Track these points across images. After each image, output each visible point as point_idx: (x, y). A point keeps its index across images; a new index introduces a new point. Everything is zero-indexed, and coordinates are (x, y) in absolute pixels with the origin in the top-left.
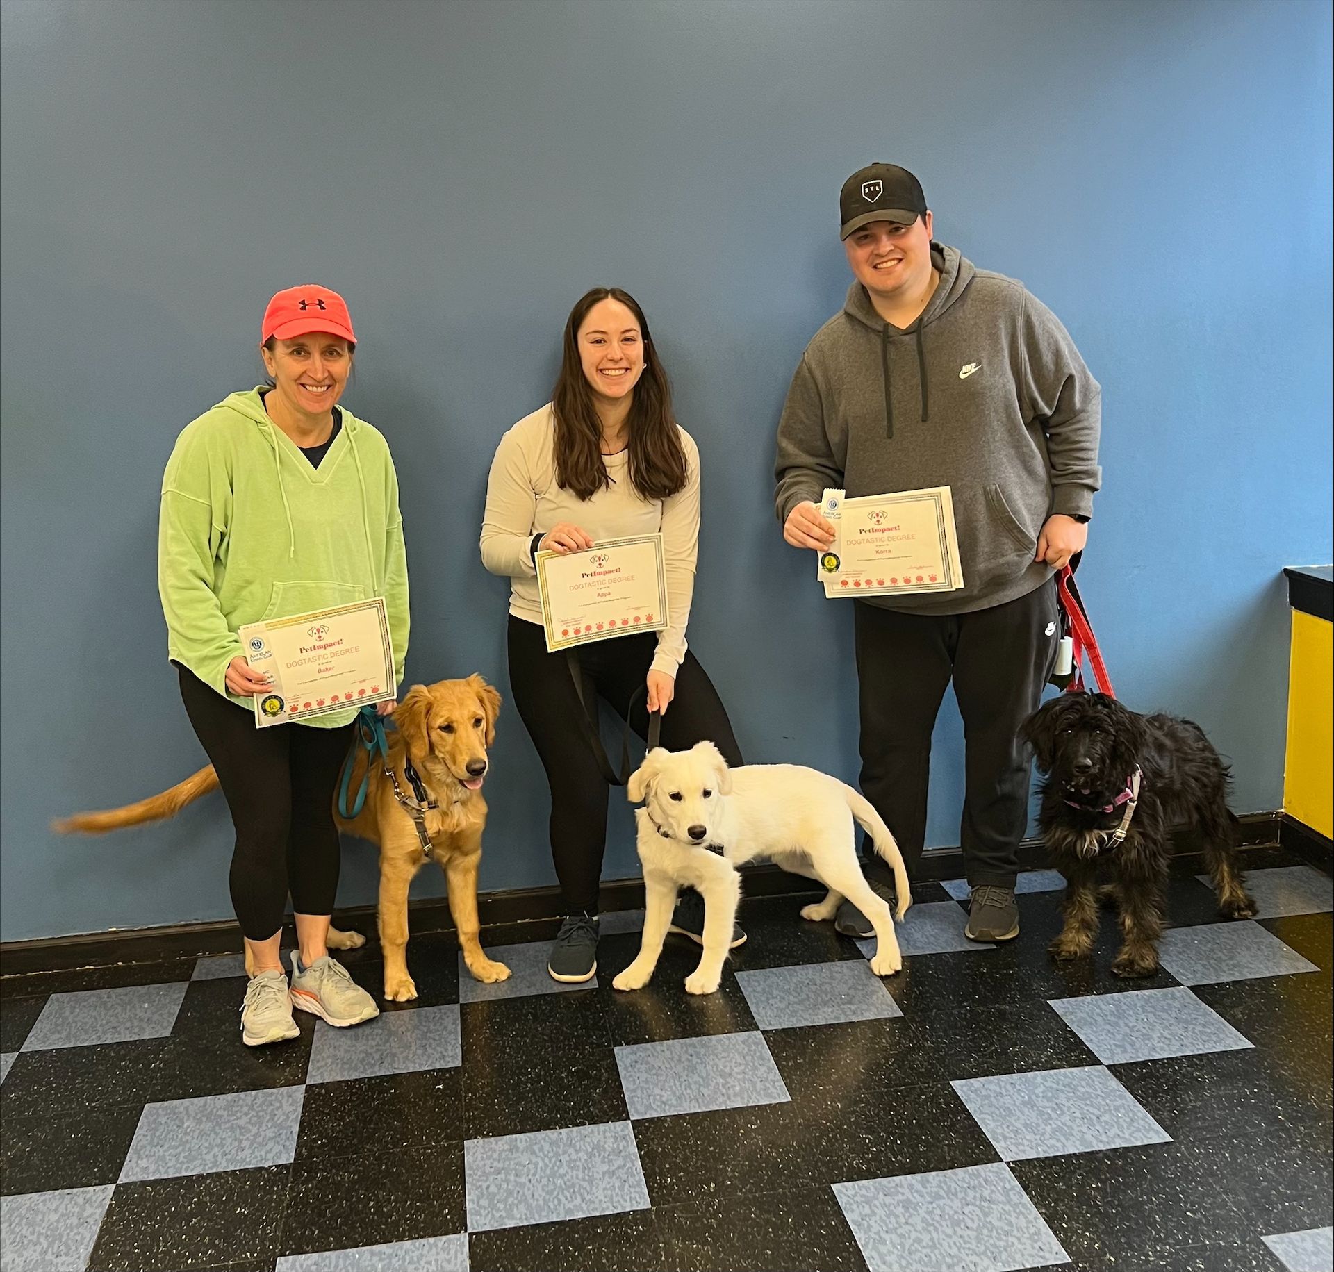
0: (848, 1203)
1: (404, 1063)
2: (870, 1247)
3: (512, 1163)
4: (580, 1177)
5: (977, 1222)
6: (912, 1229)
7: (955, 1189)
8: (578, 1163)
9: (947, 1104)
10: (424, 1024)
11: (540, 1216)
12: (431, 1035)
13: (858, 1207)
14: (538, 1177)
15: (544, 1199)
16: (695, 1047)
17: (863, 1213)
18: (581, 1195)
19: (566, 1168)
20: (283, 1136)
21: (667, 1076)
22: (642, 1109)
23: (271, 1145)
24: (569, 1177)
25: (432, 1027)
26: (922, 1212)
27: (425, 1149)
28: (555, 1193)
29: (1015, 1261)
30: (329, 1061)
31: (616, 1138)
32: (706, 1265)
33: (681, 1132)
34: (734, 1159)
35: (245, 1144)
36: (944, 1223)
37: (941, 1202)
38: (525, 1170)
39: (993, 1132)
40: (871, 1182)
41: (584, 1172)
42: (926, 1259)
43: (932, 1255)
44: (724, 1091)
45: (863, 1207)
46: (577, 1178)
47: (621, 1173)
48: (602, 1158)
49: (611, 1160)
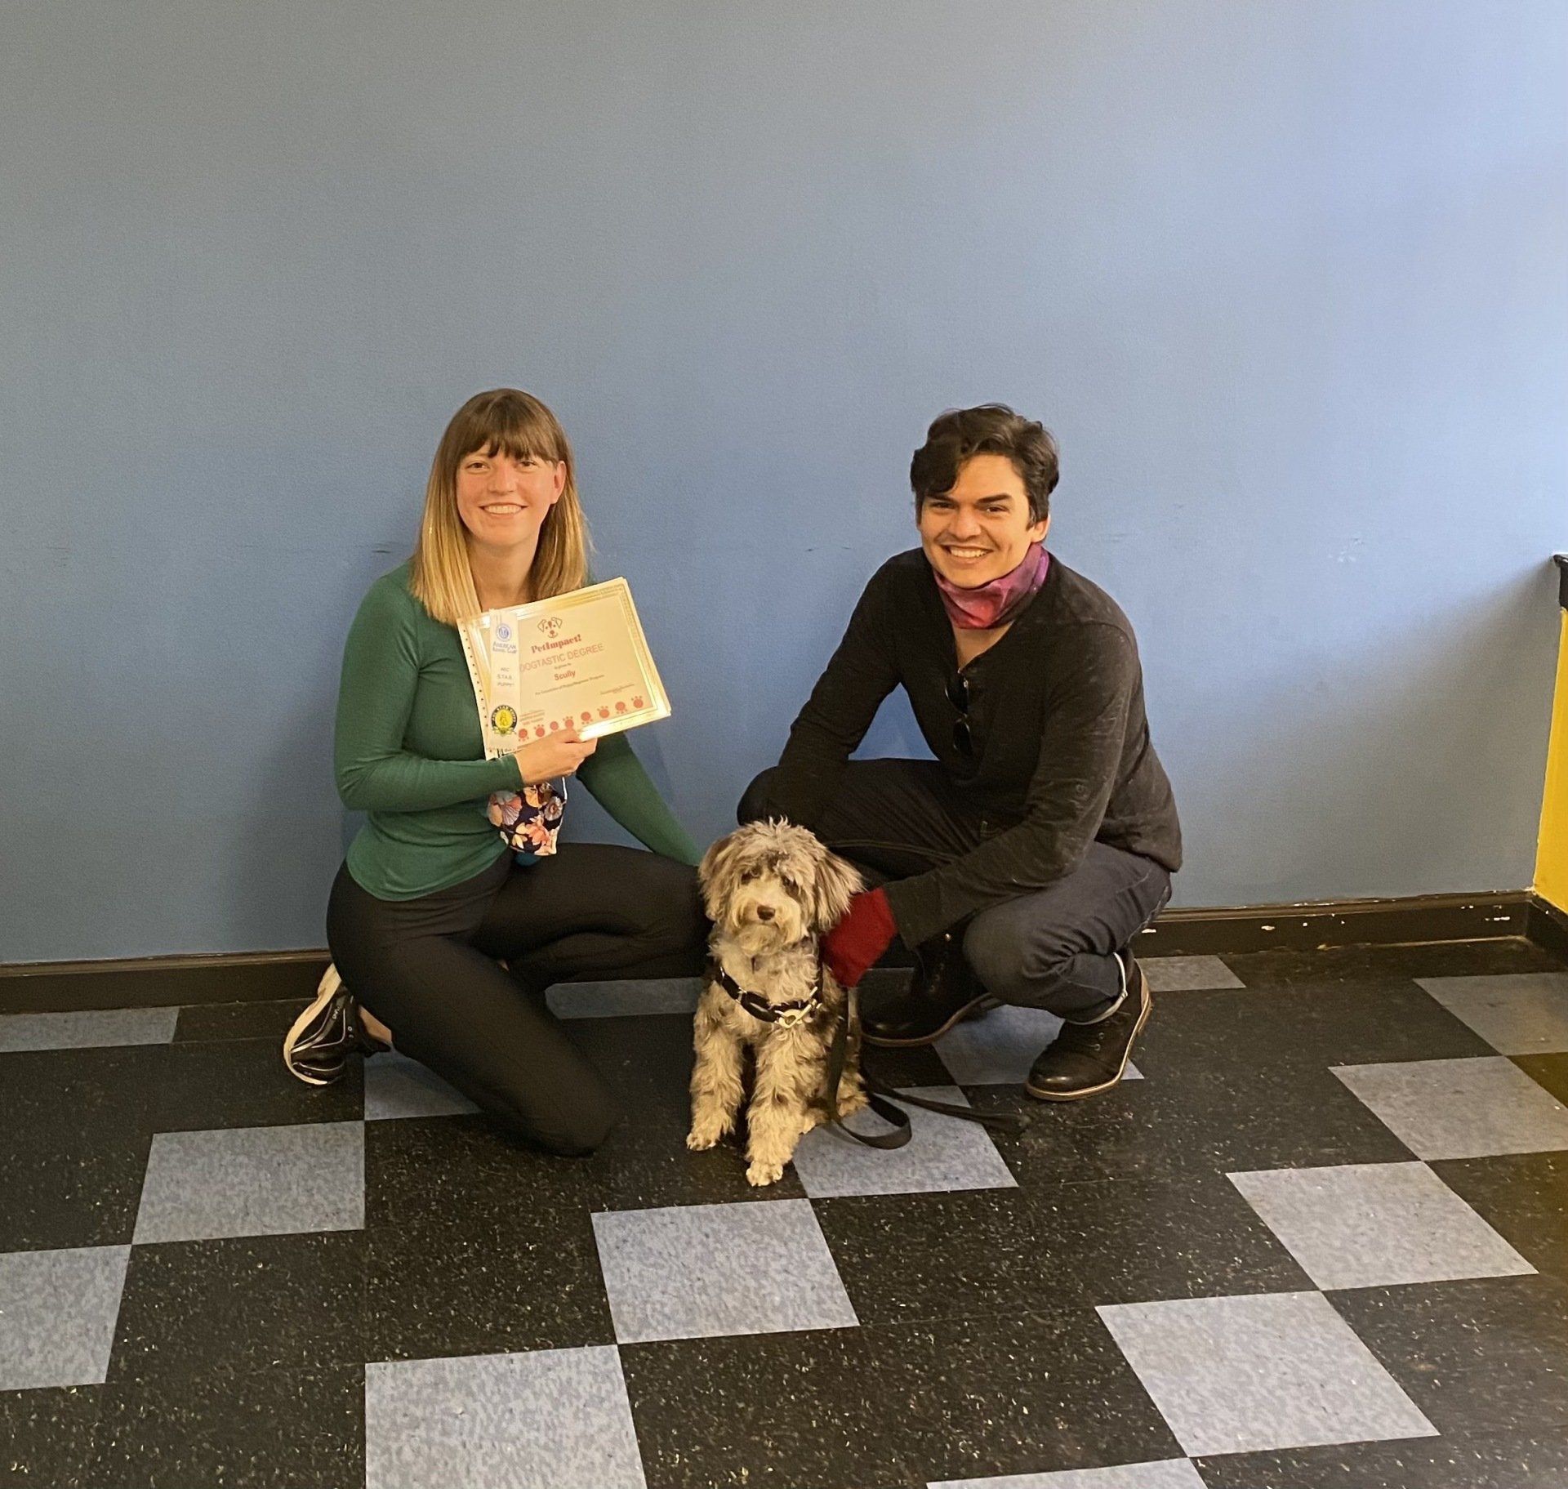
1: (279, 1216)
3: (437, 1408)
4: (541, 1443)
8: (537, 1415)
9: (1094, 1347)
12: (321, 1172)
14: (476, 1437)
16: (712, 1221)
18: (544, 1477)
19: (520, 1425)
20: (92, 1334)
21: (672, 1268)
22: (634, 1329)
23: (73, 1346)
24: (523, 1440)
25: (322, 1157)
27: (307, 1373)
28: (503, 1472)
30: (168, 1205)
31: (594, 1373)
33: (696, 1372)
34: (776, 1427)
35: (34, 1344)
38: (458, 1423)
39: (1168, 1404)
41: (546, 1435)
44: (757, 1303)
46: (537, 1445)
47: (603, 1439)
48: (574, 1409)
49: (589, 1413)
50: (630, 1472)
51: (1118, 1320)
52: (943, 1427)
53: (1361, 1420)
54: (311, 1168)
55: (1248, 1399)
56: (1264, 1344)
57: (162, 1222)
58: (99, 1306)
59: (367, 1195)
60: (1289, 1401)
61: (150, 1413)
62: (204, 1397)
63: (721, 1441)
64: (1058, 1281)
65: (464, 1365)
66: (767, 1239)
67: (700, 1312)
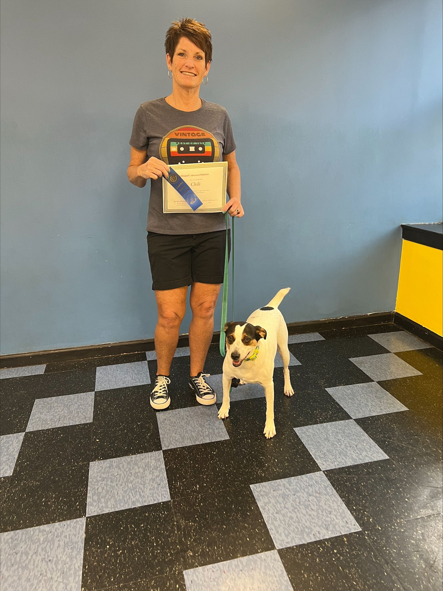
0: (258, 496)
1: (69, 421)
2: (270, 522)
3: (110, 474)
4: (139, 482)
5: (315, 505)
6: (288, 511)
7: (304, 486)
8: (139, 474)
9: (294, 440)
10: (79, 401)
11: (120, 506)
12: (81, 407)
13: (262, 498)
14: (121, 482)
15: (123, 495)
16: (189, 412)
17: (265, 502)
18: (140, 493)
19: (133, 477)
20: (10, 460)
21: (178, 426)
22: (167, 445)
24: (134, 482)
25: (82, 403)
26: (291, 500)
27: (72, 467)
28: (128, 492)
29: (337, 531)
30: (37, 420)
31: (156, 460)
32: (196, 536)
33: (184, 457)
34: (207, 471)
36: (301, 507)
37: (298, 494)
38: (115, 478)
39: (315, 455)
40: (267, 483)
41: (141, 479)
42: (296, 530)
43: (299, 527)
44: (202, 435)
45: (265, 498)
46: (138, 483)
47: (158, 480)
48: (149, 471)
49: (154, 472)
50: (165, 489)
51: (300, 432)
52: (253, 468)
53: (368, 455)
54: (79, 406)
55: (337, 452)
56: (340, 435)
57: (35, 425)
58: (13, 452)
59: (94, 412)
60: (348, 451)
61: (24, 483)
62: (41, 477)
63: (191, 477)
64: (283, 422)
65: (119, 460)
66: (204, 416)
67: (186, 438)
